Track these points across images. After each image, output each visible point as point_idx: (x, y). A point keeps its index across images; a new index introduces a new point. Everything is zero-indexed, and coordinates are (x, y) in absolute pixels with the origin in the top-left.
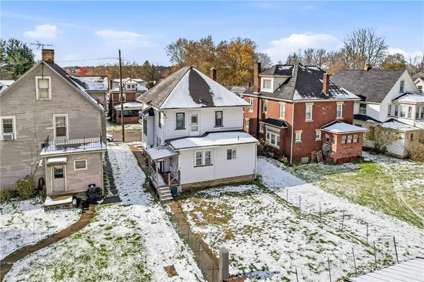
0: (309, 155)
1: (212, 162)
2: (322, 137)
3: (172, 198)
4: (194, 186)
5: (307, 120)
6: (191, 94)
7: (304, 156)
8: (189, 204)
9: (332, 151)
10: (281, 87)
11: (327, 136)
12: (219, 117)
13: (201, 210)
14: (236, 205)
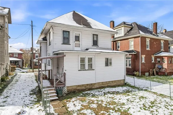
0: (149, 71)
1: (93, 68)
2: (155, 61)
3: (57, 98)
4: (78, 88)
5: (147, 49)
6: (73, 18)
7: (146, 72)
8: (75, 102)
9: (163, 68)
10: (128, 32)
11: (158, 60)
12: (95, 39)
13: (90, 108)
14: (125, 102)
